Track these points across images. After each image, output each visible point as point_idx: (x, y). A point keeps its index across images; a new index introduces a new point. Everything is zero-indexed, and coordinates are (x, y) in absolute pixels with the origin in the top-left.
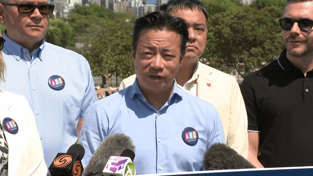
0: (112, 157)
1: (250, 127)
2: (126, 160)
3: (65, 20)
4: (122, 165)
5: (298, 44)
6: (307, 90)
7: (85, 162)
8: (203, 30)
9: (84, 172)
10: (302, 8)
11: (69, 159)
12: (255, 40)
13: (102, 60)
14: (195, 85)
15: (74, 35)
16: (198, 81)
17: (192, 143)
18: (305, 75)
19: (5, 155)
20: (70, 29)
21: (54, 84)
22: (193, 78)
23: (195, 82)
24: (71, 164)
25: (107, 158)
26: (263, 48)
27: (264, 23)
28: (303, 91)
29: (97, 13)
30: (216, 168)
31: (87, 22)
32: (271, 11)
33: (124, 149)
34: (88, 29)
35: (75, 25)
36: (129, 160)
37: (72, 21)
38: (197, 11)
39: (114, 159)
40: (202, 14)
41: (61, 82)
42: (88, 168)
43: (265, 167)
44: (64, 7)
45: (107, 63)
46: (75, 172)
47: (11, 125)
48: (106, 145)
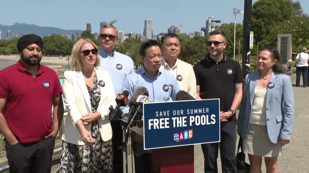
0: (140, 96)
1: (197, 84)
2: (145, 97)
3: (122, 44)
4: (144, 99)
5: (214, 51)
6: (218, 69)
7: (129, 97)
8: (178, 46)
9: (129, 101)
10: (216, 37)
11: (123, 96)
12: (194, 52)
13: (136, 59)
14: (176, 68)
15: (125, 50)
16: (177, 67)
17: (166, 91)
18: (217, 63)
19: (99, 95)
20: (124, 48)
21: (118, 67)
22: (175, 66)
23: (176, 67)
24: (124, 98)
25: (138, 96)
26: (198, 55)
27: (198, 45)
28: (217, 69)
29: (134, 41)
30: (181, 100)
31: (131, 45)
32: (200, 41)
33: (144, 92)
34: (131, 47)
35: (126, 46)
36: (146, 97)
37: (125, 44)
38: (175, 38)
39: (140, 97)
40: (177, 39)
41: (121, 67)
42: (130, 100)
43: (202, 99)
44: (122, 39)
45: (138, 60)
46: (126, 101)
47: (102, 83)
48: (137, 91)
